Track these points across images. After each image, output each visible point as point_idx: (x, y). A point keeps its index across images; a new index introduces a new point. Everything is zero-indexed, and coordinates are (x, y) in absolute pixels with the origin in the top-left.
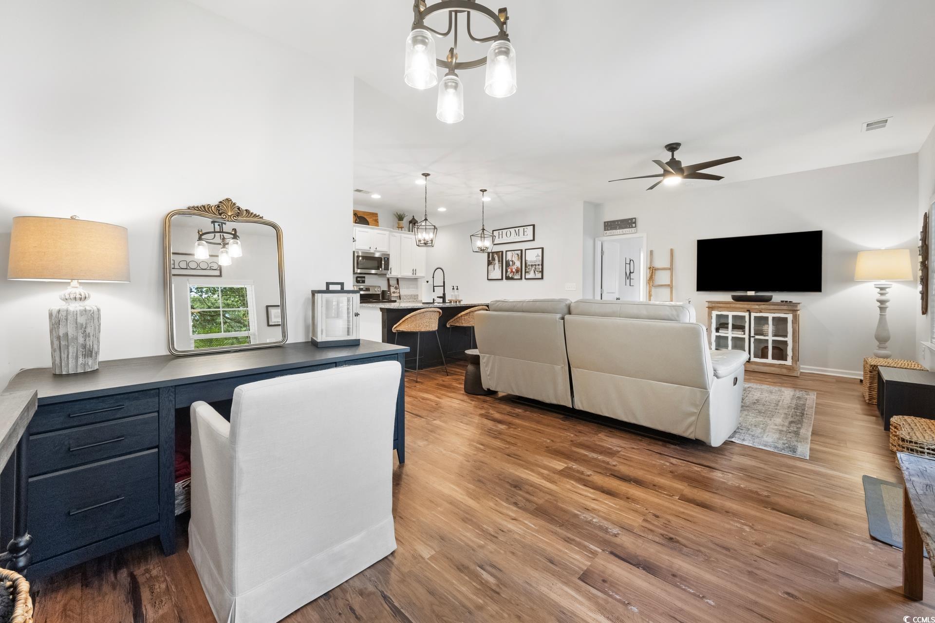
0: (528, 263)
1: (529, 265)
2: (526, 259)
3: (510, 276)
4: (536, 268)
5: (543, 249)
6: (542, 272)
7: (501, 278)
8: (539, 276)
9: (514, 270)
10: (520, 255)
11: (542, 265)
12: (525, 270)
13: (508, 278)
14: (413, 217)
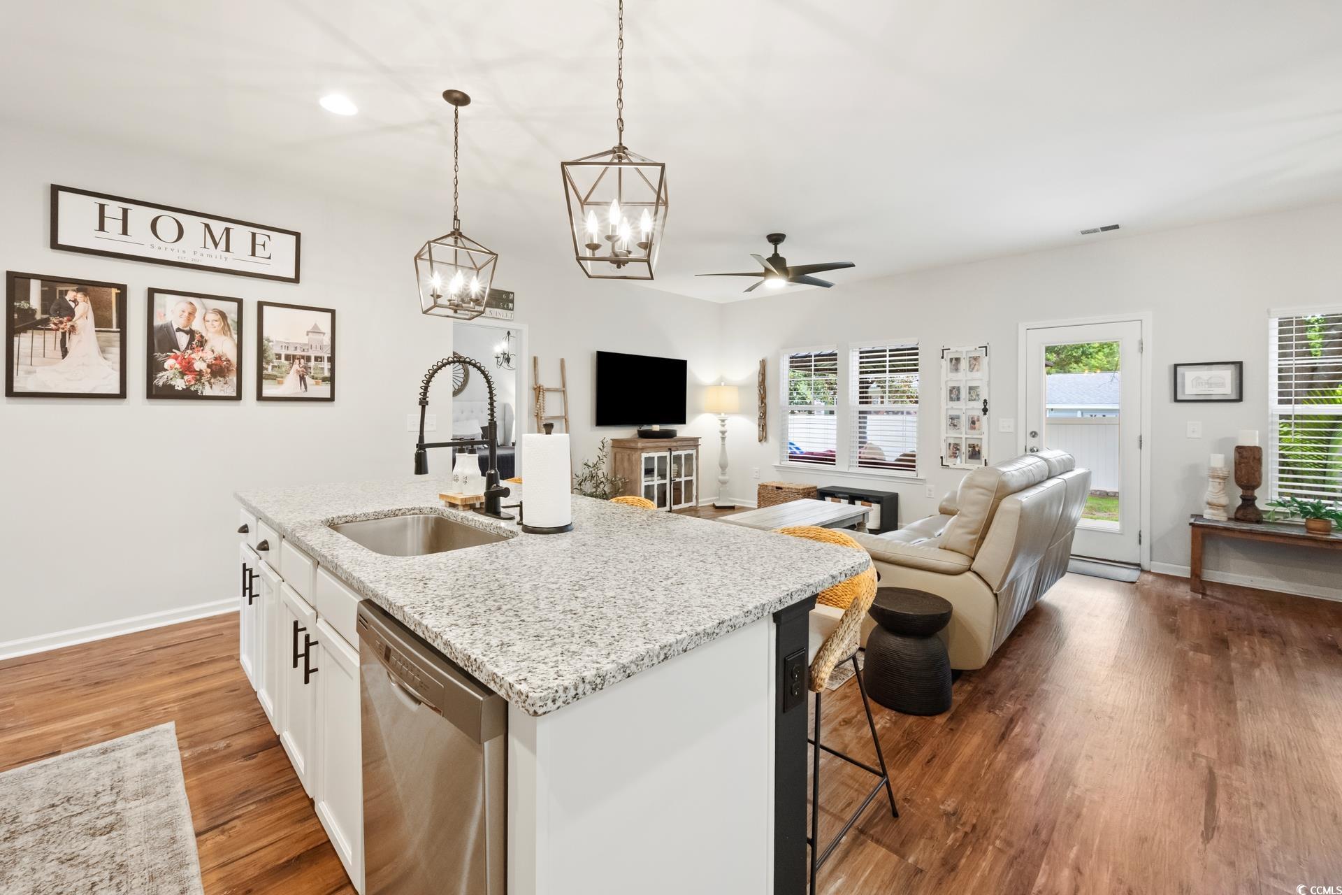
0: (273, 349)
1: (279, 356)
2: (265, 334)
3: (180, 384)
4: (306, 368)
5: (333, 313)
6: (331, 380)
7: (117, 391)
9: (199, 365)
10: (232, 316)
11: (332, 360)
12: (260, 369)
13: (155, 392)
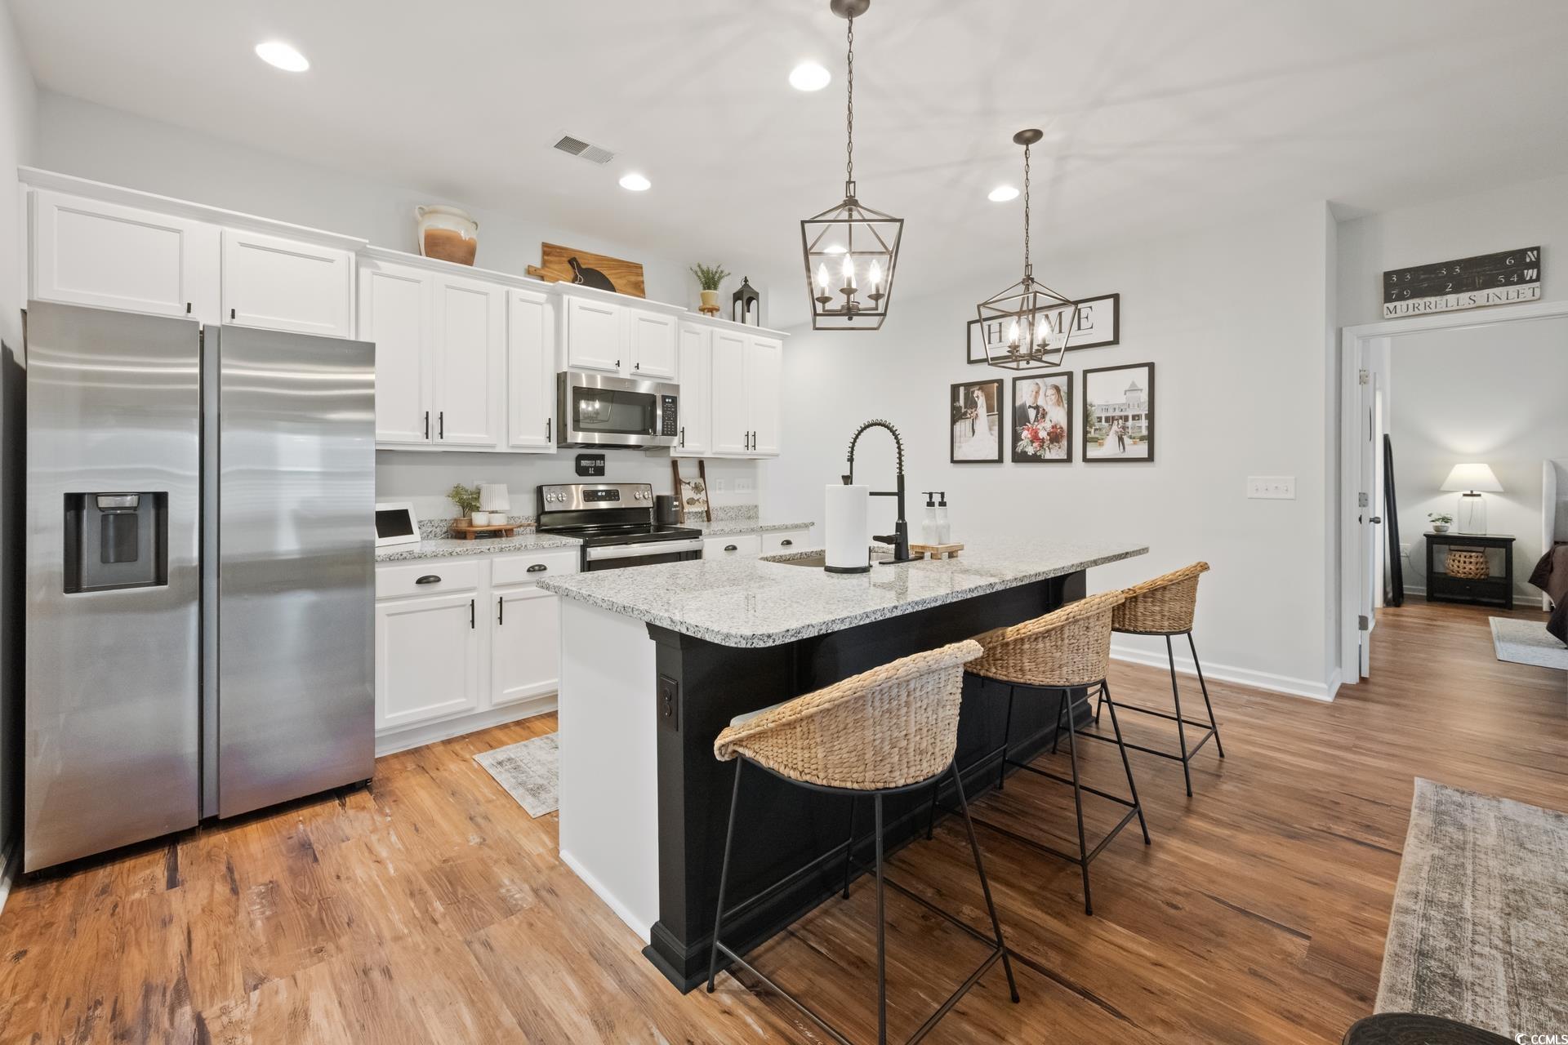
0: (1096, 413)
1: (1100, 420)
2: (1089, 400)
3: (1030, 451)
4: (1124, 428)
5: (1151, 367)
6: (1150, 438)
7: (995, 457)
8: (1142, 450)
9: (1043, 434)
10: (1064, 389)
11: (1151, 417)
12: (1085, 433)
13: (1020, 458)
14: (746, 281)
